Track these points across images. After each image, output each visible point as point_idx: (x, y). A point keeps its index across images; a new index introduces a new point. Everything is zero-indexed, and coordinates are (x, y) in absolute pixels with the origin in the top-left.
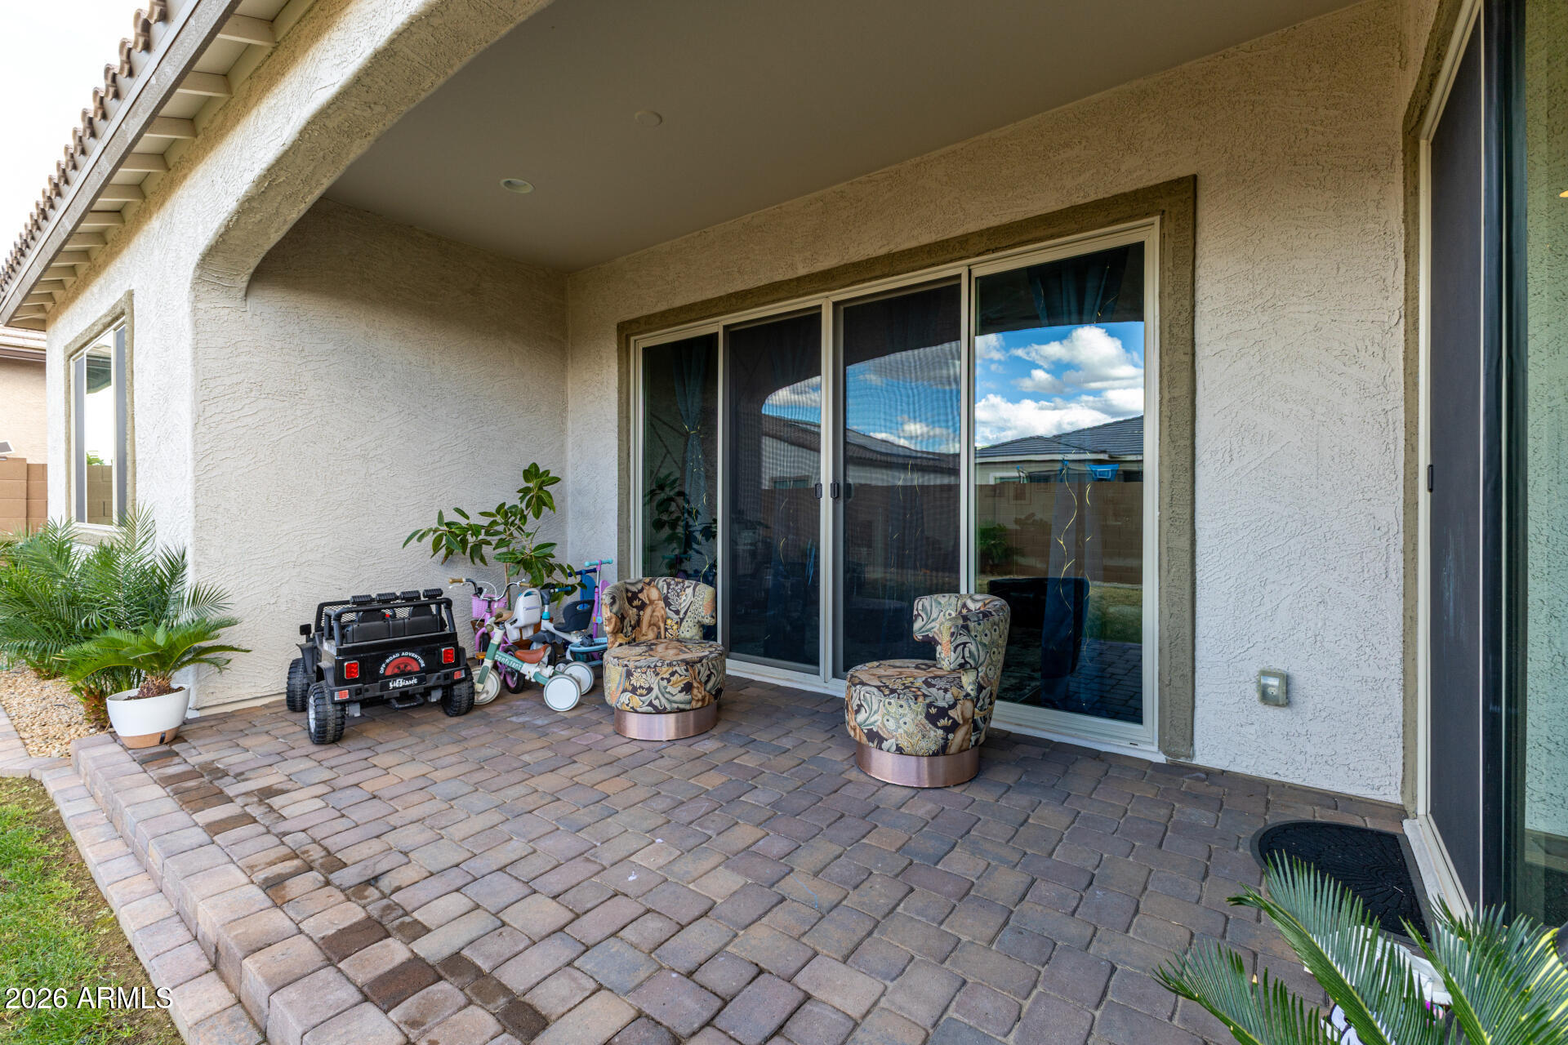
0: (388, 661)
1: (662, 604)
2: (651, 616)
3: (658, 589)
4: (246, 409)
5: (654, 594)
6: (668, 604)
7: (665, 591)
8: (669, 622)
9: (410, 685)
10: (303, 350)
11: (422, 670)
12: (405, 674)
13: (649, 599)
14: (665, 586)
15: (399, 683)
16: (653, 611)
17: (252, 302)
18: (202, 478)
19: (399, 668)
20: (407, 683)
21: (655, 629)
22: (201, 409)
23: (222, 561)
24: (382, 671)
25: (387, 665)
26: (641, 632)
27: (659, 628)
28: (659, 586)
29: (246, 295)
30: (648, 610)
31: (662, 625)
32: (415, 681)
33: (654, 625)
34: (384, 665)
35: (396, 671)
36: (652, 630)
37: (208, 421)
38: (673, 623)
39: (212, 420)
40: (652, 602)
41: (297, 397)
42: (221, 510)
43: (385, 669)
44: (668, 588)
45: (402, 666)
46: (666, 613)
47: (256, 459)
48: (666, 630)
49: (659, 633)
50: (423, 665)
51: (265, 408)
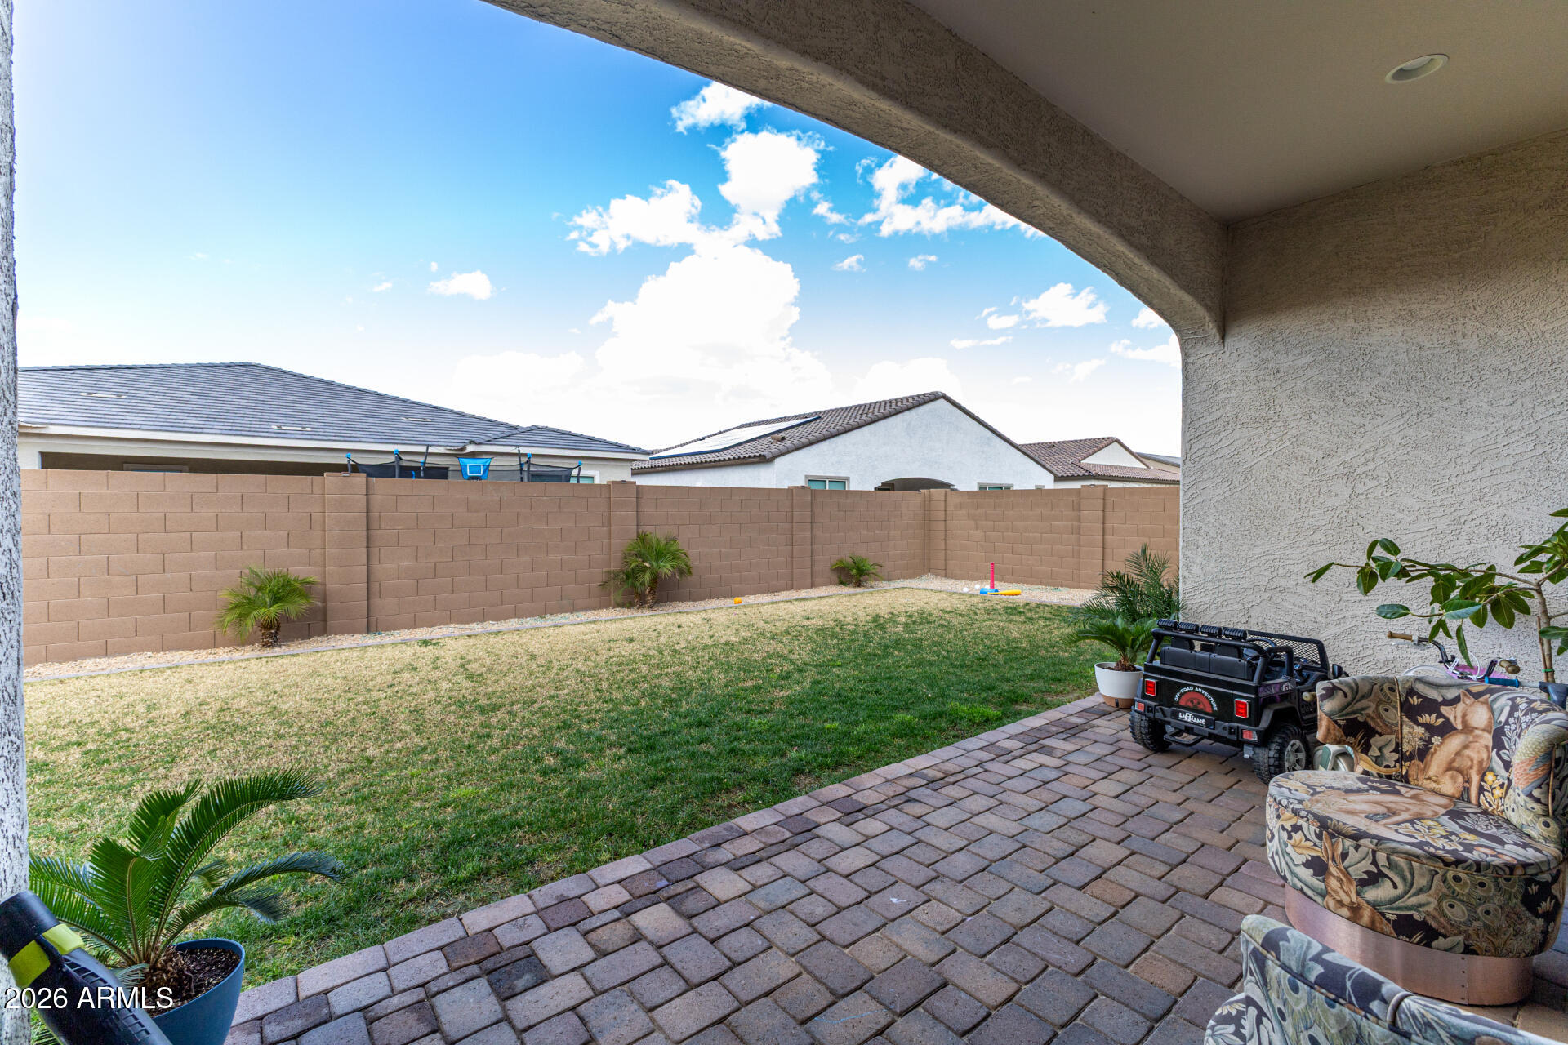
0: (1182, 691)
1: (1488, 739)
2: (1458, 753)
3: (1492, 711)
4: (1223, 441)
5: (1479, 716)
6: (1498, 744)
7: (1503, 719)
8: (1490, 777)
9: (1198, 724)
10: (1278, 372)
11: (1213, 714)
12: (1195, 711)
13: (1464, 722)
14: (1507, 710)
15: (1188, 717)
16: (1466, 747)
17: (1229, 341)
18: (1188, 505)
19: (1192, 702)
20: (1195, 720)
21: (1460, 779)
22: (1188, 447)
23: (1202, 578)
24: (1176, 699)
25: (1182, 694)
26: (1425, 770)
27: (1468, 781)
28: (1496, 706)
29: (1223, 338)
30: (1455, 742)
31: (1475, 779)
32: (1203, 722)
33: (1460, 771)
34: (1178, 694)
35: (1189, 704)
36: (1453, 778)
37: (1193, 457)
38: (1496, 785)
39: (1197, 455)
40: (1467, 729)
41: (1271, 421)
42: (1202, 532)
43: (1180, 698)
44: (1511, 715)
45: (1195, 702)
46: (1489, 758)
47: (1231, 486)
48: (1481, 790)
49: (1467, 790)
50: (1215, 709)
51: (1240, 438)
